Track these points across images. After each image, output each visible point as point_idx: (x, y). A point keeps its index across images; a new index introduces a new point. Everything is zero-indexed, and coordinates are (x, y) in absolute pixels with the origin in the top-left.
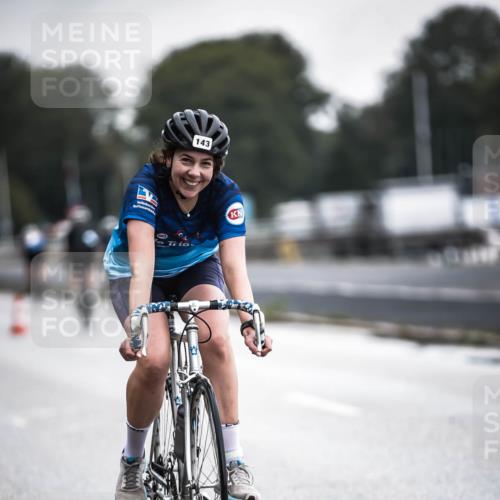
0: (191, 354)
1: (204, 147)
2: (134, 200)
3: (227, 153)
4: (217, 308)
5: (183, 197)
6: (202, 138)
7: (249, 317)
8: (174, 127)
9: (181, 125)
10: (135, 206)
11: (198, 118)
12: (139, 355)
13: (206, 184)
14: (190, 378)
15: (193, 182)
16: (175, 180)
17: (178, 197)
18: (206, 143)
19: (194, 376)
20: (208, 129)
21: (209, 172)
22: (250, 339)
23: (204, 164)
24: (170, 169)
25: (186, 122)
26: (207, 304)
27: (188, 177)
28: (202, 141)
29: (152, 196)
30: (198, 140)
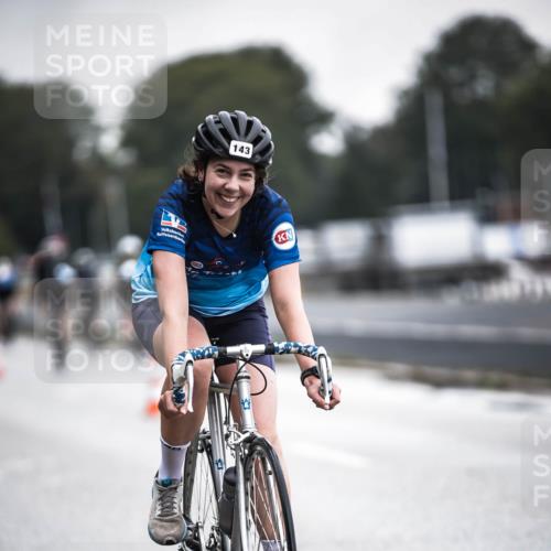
1: (243, 155)
2: (157, 227)
3: (271, 162)
4: (273, 353)
5: (219, 217)
6: (240, 144)
7: (312, 363)
8: (207, 133)
9: (215, 129)
10: (159, 234)
12: (183, 411)
13: (246, 200)
14: (243, 437)
15: (230, 197)
16: (210, 196)
17: (212, 217)
18: (245, 150)
19: (247, 435)
20: (246, 134)
21: (250, 185)
22: (314, 390)
23: (244, 175)
24: (203, 183)
25: (220, 126)
26: (261, 348)
27: (224, 193)
28: (240, 148)
29: (178, 221)
30: (236, 147)
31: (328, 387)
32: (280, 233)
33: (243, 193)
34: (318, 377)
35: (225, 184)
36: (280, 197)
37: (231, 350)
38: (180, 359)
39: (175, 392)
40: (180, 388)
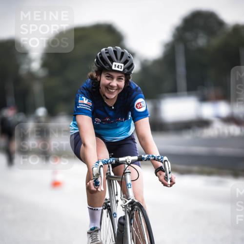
1: (119, 69)
3: (133, 72)
4: (142, 160)
6: (117, 64)
7: (160, 164)
8: (102, 58)
9: (105, 56)
10: (78, 107)
11: (115, 52)
12: (99, 190)
14: (128, 201)
15: (112, 90)
18: (120, 67)
20: (121, 59)
21: (122, 84)
22: (162, 178)
23: (119, 79)
25: (108, 55)
26: (136, 158)
27: (110, 87)
28: (118, 66)
29: (87, 100)
30: (115, 65)
31: (169, 176)
32: (138, 104)
33: (118, 87)
34: (164, 171)
35: (110, 83)
36: (137, 86)
37: (121, 159)
38: (96, 165)
40: (97, 179)
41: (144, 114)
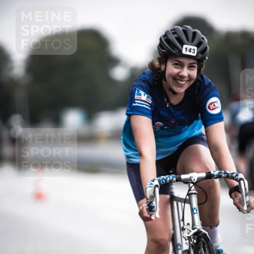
0: (193, 214)
1: (191, 54)
2: (132, 100)
3: (207, 58)
5: (174, 93)
6: (189, 47)
7: (236, 183)
8: (167, 40)
9: (173, 37)
10: (134, 104)
11: (185, 32)
12: (153, 218)
13: (192, 82)
15: (182, 81)
18: (192, 51)
19: (196, 230)
20: (193, 40)
21: (194, 73)
23: (191, 67)
24: (164, 72)
25: (176, 35)
26: (204, 175)
27: (179, 78)
28: (189, 49)
29: (146, 96)
30: (186, 49)
31: (246, 199)
32: (211, 104)
33: (190, 77)
35: (179, 73)
36: (210, 81)
37: (184, 177)
38: (151, 184)
39: (149, 205)
40: (152, 202)
41: (219, 118)
